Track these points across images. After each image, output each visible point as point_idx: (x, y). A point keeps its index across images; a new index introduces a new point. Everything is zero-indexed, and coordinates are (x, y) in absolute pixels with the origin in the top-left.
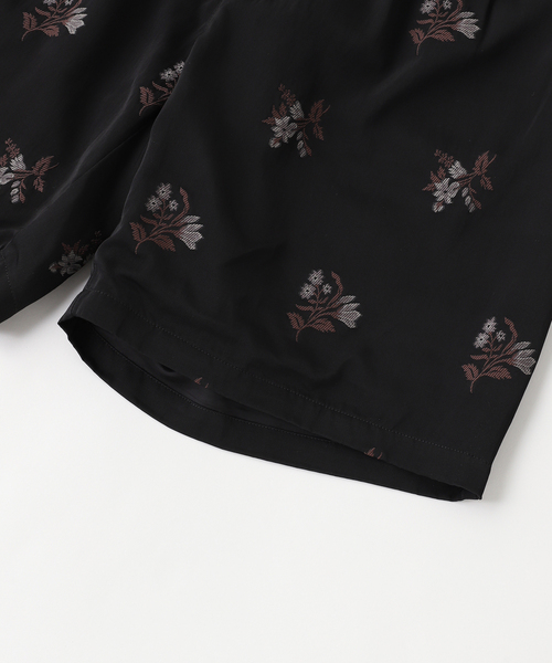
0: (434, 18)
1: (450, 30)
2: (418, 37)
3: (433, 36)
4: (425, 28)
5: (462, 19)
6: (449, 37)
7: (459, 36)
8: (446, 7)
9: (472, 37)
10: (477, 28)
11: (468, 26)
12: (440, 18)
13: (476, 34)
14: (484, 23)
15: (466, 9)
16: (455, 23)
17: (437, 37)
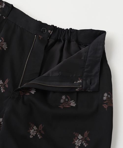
0: (64, 104)
11: (73, 104)
15: (71, 100)
16: (70, 104)
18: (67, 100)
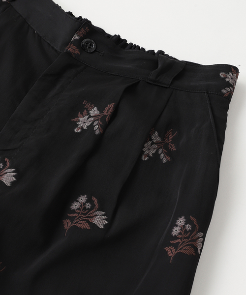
0: (79, 213)
1: (88, 222)
2: (67, 224)
3: (76, 225)
4: (72, 219)
5: (97, 215)
6: (87, 226)
7: (94, 226)
8: (87, 207)
9: (102, 227)
10: (106, 222)
11: (100, 220)
12: (82, 214)
13: (105, 225)
14: (111, 220)
15: (100, 209)
16: (92, 217)
17: (79, 226)
18: (88, 206)
